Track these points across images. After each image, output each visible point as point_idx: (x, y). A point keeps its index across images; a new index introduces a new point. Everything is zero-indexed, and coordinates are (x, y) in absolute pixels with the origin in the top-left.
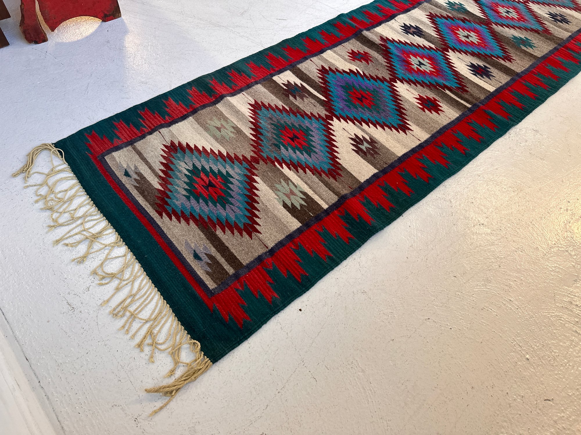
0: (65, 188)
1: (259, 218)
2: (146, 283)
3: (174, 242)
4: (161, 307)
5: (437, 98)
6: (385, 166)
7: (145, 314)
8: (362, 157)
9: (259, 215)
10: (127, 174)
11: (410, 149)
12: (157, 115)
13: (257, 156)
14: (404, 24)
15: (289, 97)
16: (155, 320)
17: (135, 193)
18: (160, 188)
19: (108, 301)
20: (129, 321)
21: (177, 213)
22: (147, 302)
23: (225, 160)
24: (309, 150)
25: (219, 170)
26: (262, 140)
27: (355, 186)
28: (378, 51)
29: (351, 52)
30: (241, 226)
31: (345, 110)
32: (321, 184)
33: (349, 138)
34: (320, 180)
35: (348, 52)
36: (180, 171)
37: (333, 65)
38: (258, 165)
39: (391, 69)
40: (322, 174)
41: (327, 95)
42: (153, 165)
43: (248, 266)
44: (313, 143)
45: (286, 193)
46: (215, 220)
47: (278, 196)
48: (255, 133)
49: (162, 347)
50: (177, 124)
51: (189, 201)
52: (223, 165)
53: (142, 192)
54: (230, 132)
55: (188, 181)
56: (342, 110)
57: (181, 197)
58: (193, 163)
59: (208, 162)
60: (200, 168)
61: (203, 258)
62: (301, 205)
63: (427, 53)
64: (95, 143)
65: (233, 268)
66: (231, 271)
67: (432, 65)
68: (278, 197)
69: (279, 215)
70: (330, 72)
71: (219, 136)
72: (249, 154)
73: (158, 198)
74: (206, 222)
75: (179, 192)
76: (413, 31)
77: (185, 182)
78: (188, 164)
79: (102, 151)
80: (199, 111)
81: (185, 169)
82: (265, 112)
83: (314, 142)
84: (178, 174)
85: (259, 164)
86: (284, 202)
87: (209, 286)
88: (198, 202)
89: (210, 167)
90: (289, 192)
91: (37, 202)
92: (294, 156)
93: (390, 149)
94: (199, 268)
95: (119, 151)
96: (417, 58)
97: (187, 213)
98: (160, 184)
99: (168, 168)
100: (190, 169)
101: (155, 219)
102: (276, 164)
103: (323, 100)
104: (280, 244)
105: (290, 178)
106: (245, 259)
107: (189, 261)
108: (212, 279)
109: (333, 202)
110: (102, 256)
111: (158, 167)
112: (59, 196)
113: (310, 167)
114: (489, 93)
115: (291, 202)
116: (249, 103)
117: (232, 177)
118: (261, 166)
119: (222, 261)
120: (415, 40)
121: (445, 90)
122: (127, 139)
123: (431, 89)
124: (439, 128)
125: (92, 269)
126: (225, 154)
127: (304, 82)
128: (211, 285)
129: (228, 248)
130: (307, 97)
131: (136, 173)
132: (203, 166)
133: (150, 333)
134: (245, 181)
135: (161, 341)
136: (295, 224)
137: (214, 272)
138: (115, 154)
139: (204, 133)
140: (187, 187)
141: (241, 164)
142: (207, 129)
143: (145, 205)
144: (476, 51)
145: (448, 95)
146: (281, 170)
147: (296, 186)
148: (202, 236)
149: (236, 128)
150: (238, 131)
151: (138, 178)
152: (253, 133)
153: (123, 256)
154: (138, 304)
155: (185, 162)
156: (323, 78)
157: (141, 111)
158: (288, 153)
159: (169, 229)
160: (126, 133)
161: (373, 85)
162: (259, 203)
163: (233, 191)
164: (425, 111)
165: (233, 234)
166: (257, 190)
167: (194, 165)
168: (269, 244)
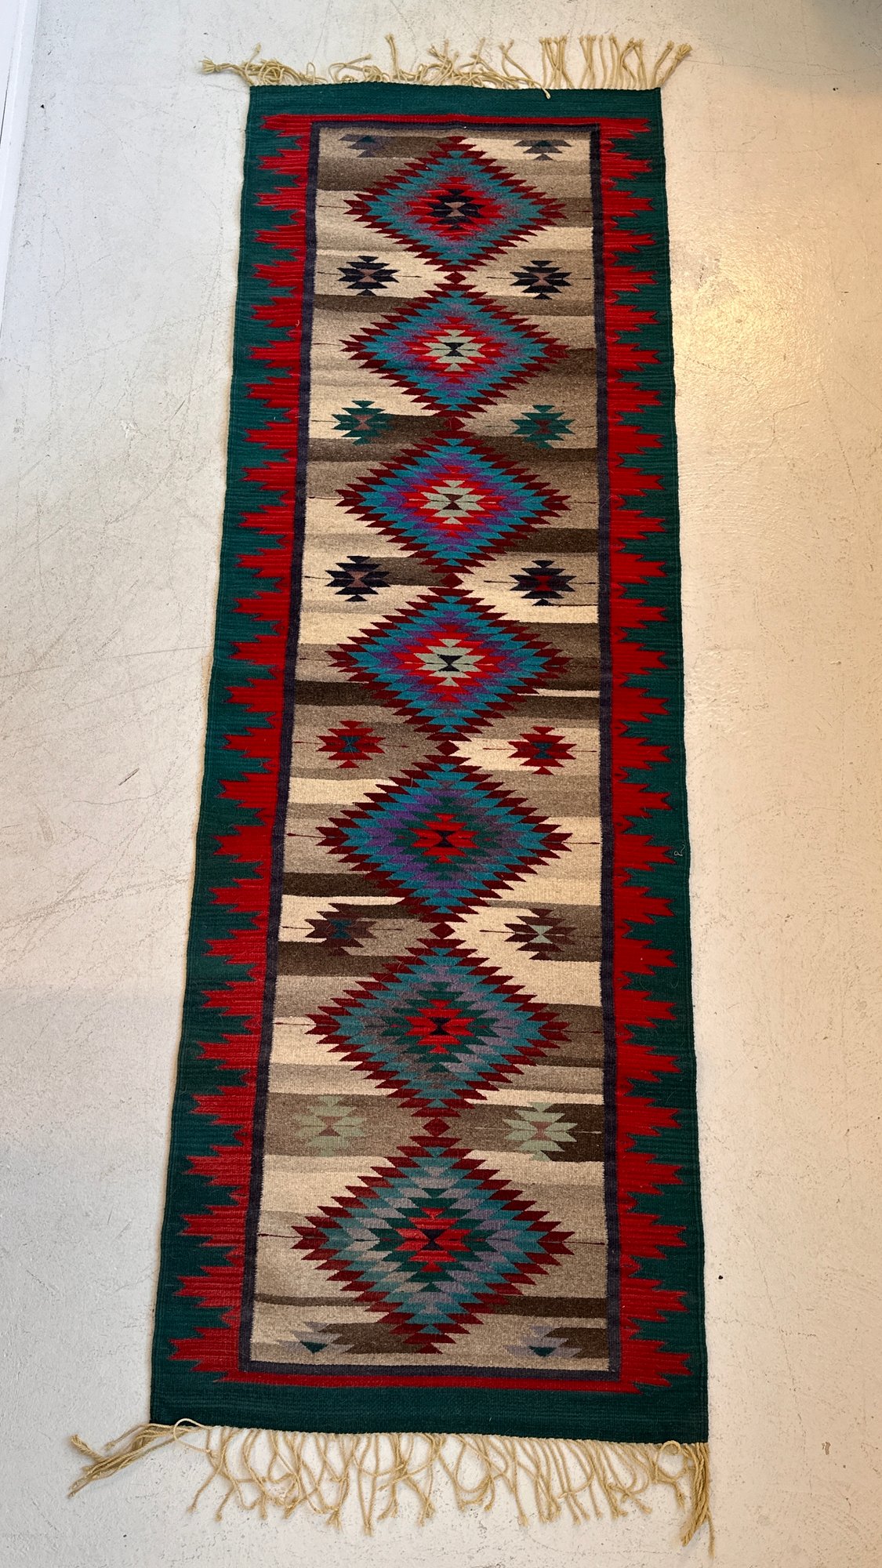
0: (268, 1457)
1: (545, 1213)
2: (533, 1447)
3: (496, 1365)
4: (582, 1452)
5: (542, 722)
6: (600, 945)
7: (577, 1477)
8: (557, 960)
9: (539, 1210)
10: (315, 1348)
11: (599, 875)
12: (218, 1209)
13: (432, 1118)
14: (329, 572)
15: (347, 954)
16: (594, 1470)
17: (362, 1360)
18: (380, 1315)
19: (522, 1514)
20: (572, 1503)
21: (448, 1325)
22: (560, 1461)
23: (402, 1176)
24: (482, 1027)
25: (414, 1200)
26: (406, 1082)
27: (599, 1022)
28: (363, 699)
29: (324, 744)
30: (541, 1250)
31: (449, 891)
32: (558, 1069)
33: (507, 941)
34: (551, 1065)
35: (320, 750)
36: (374, 1263)
37: (332, 807)
38: (450, 1130)
39: (421, 723)
40: (543, 1050)
41: (392, 887)
42: (326, 1294)
43: (612, 1294)
44: (474, 1007)
45: (533, 1134)
46: (502, 1280)
47: (528, 1152)
48: (383, 1081)
49: (639, 1485)
50: (263, 1192)
51: (440, 1291)
52: (408, 1186)
53: (369, 1349)
54: (348, 1118)
55: (400, 1264)
56: (444, 895)
57: (422, 1297)
58: (370, 1229)
59: (386, 1205)
60: (388, 1227)
61: (552, 1346)
62: (571, 1132)
63: (433, 619)
64: (202, 1353)
65: (599, 1316)
66: (601, 1323)
67: (468, 647)
68: (531, 1153)
69: (563, 1180)
70: (346, 831)
71: (345, 1144)
72: (418, 1127)
73: (398, 1331)
74: (496, 1297)
75: (411, 1294)
76: (362, 580)
77: (398, 1270)
78: (364, 1238)
79: (232, 1354)
80: (263, 1133)
81: (372, 1249)
82: (349, 1023)
83: (473, 1002)
84: (375, 1269)
85: (448, 1127)
86: (545, 1152)
87: (601, 1369)
88: (452, 1279)
89: (397, 1209)
90: (536, 1129)
91: (263, 1516)
92: (475, 1060)
93: (575, 903)
94: (563, 1360)
95: (255, 1328)
96: (431, 652)
97: (460, 1310)
98: (373, 1310)
99: (348, 1273)
100: (377, 1242)
101: (435, 1364)
102: (469, 1101)
103: (398, 903)
104: (612, 1220)
105: (512, 1104)
106: (596, 1288)
107: (542, 1368)
108: (593, 1357)
109: (601, 1081)
110: (441, 1477)
111: (336, 1289)
112: (276, 1474)
113: (515, 1056)
114: (597, 631)
115: (555, 1142)
116: (309, 1032)
117: (443, 1190)
118: (456, 1128)
119: (575, 1322)
120: (387, 603)
121: (536, 692)
122: (236, 1298)
123: (516, 710)
124: (598, 791)
125: (453, 1504)
126: (389, 1165)
127: (333, 896)
128: (600, 1365)
129: (561, 1298)
130: (372, 923)
131: (324, 1331)
132: (388, 1220)
133: (608, 1489)
134: (465, 1177)
135: (629, 1482)
136: (593, 1171)
137: (586, 1346)
138: (257, 1337)
139: (317, 1160)
140: (409, 1275)
141: (428, 1155)
142: (314, 1152)
143: (398, 1360)
144: (495, 532)
145: (550, 698)
146: (487, 1105)
147: (533, 1109)
148: (517, 1318)
149: (347, 1101)
150: (358, 1103)
151: (337, 1336)
152: (379, 1082)
153: (464, 1445)
154: (555, 1476)
155: (357, 1240)
156: (350, 855)
157: (186, 1229)
158: (464, 1065)
159: (467, 1356)
160: (218, 1288)
161: (430, 790)
162: (521, 1192)
163: (469, 1211)
164: (549, 773)
165: (545, 1273)
166: (495, 1172)
167: (373, 1230)
168: (600, 1237)
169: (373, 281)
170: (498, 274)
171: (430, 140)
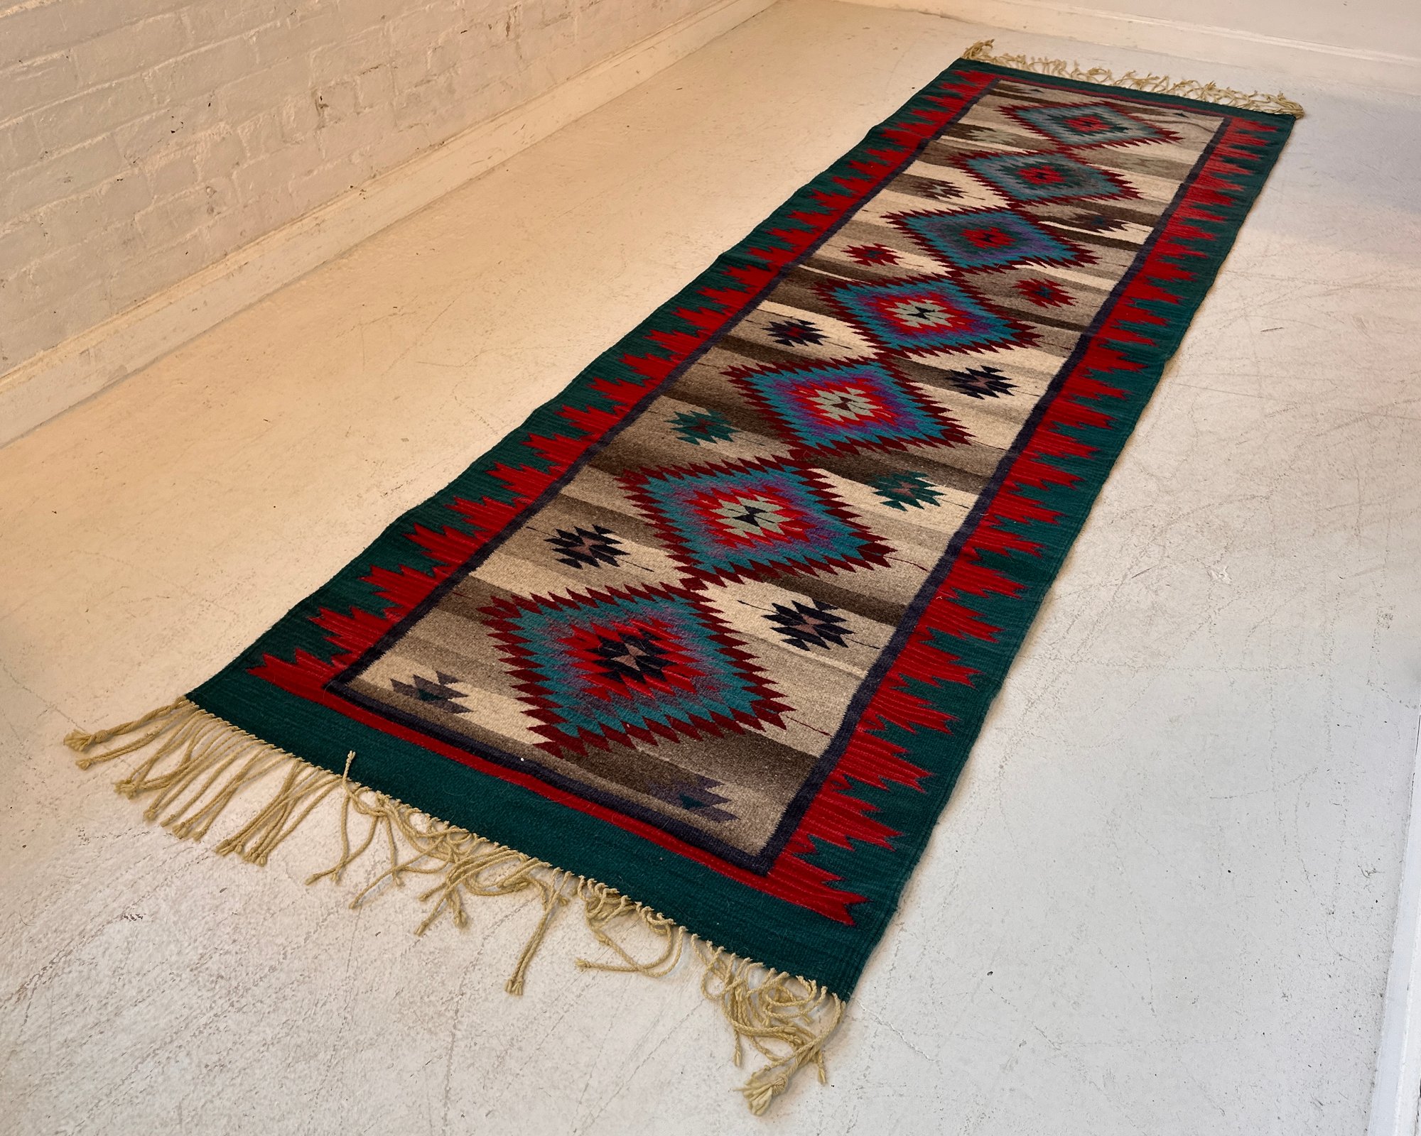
11: (873, 199)
13: (1067, 152)
24: (1010, 170)
25: (1094, 135)
27: (922, 156)
33: (966, 192)
35: (1075, 299)
37: (1079, 271)
39: (971, 291)
41: (1045, 228)
43: (981, 95)
44: (1010, 177)
45: (999, 137)
61: (1031, 91)
63: (920, 341)
65: (994, 91)
66: (996, 89)
70: (1072, 259)
72: (1079, 152)
76: (977, 381)
85: (1056, 148)
96: (937, 324)
102: (1036, 152)
103: (1043, 221)
105: (1007, 146)
107: (1040, 88)
116: (1143, 193)
117: (1072, 134)
118: (1051, 147)
123: (880, 277)
124: (842, 230)
127: (1098, 236)
128: (1004, 82)
129: (1016, 99)
130: (1071, 219)
134: (1054, 135)
136: (967, 122)
141: (1076, 144)
146: (1024, 149)
147: (994, 142)
161: (984, 260)
163: (1059, 127)
164: (875, 244)
166: (1032, 132)
169: (805, 617)
170: (634, 571)
171: (592, 768)
